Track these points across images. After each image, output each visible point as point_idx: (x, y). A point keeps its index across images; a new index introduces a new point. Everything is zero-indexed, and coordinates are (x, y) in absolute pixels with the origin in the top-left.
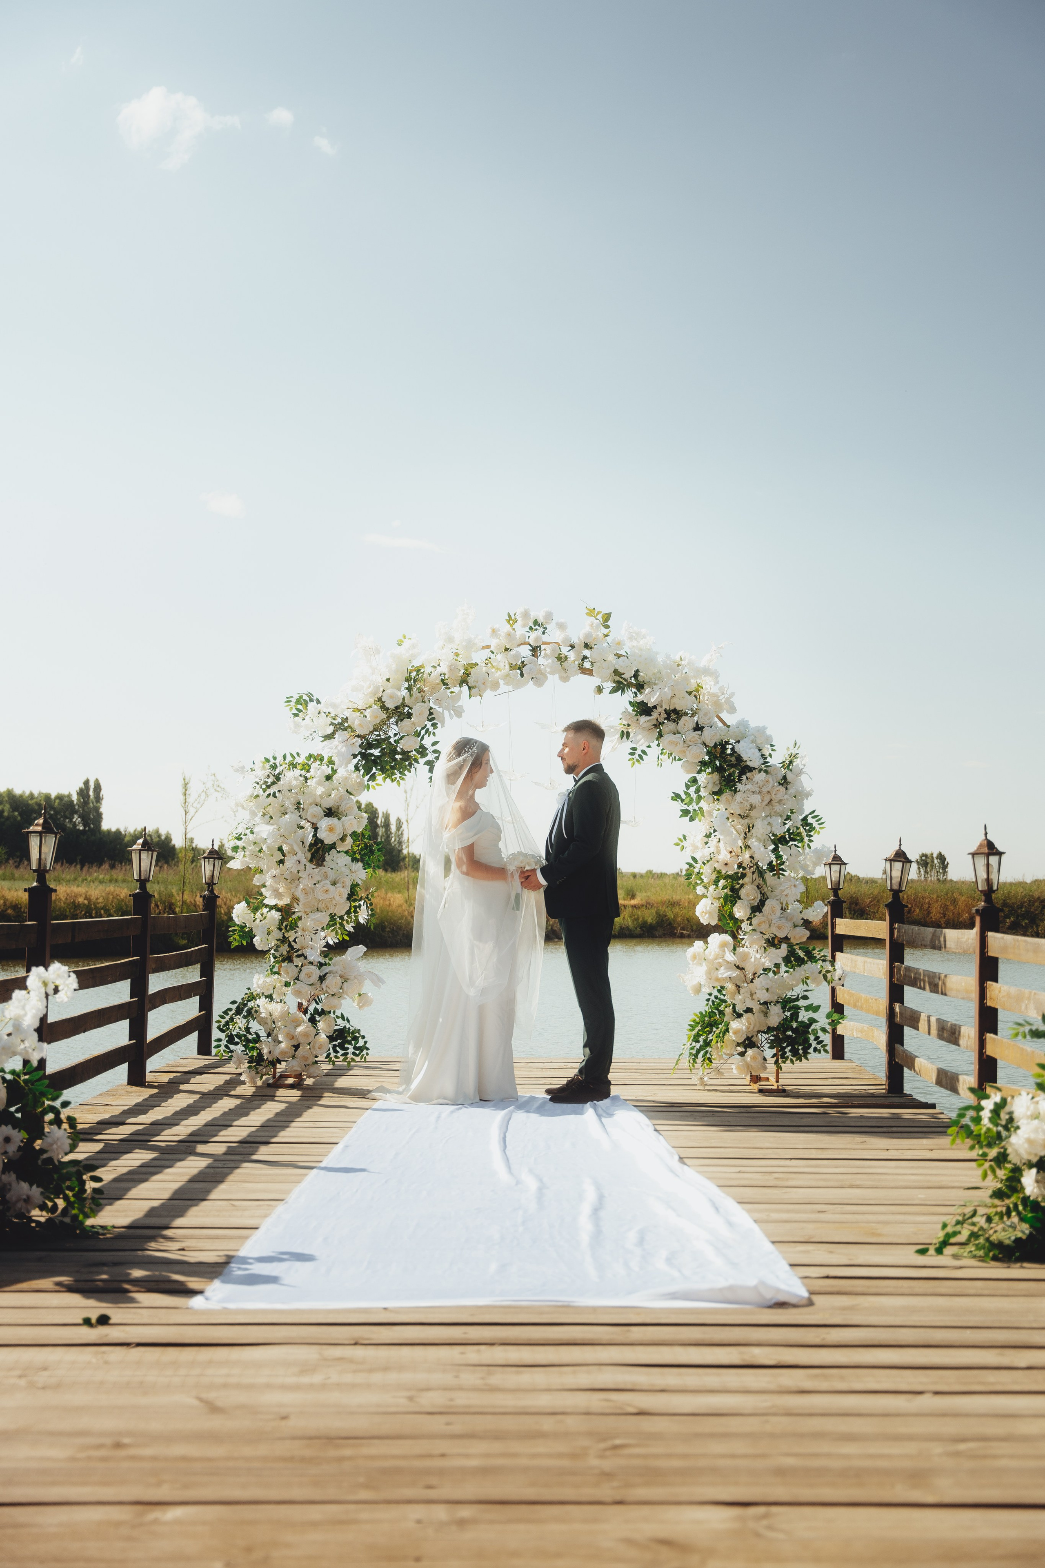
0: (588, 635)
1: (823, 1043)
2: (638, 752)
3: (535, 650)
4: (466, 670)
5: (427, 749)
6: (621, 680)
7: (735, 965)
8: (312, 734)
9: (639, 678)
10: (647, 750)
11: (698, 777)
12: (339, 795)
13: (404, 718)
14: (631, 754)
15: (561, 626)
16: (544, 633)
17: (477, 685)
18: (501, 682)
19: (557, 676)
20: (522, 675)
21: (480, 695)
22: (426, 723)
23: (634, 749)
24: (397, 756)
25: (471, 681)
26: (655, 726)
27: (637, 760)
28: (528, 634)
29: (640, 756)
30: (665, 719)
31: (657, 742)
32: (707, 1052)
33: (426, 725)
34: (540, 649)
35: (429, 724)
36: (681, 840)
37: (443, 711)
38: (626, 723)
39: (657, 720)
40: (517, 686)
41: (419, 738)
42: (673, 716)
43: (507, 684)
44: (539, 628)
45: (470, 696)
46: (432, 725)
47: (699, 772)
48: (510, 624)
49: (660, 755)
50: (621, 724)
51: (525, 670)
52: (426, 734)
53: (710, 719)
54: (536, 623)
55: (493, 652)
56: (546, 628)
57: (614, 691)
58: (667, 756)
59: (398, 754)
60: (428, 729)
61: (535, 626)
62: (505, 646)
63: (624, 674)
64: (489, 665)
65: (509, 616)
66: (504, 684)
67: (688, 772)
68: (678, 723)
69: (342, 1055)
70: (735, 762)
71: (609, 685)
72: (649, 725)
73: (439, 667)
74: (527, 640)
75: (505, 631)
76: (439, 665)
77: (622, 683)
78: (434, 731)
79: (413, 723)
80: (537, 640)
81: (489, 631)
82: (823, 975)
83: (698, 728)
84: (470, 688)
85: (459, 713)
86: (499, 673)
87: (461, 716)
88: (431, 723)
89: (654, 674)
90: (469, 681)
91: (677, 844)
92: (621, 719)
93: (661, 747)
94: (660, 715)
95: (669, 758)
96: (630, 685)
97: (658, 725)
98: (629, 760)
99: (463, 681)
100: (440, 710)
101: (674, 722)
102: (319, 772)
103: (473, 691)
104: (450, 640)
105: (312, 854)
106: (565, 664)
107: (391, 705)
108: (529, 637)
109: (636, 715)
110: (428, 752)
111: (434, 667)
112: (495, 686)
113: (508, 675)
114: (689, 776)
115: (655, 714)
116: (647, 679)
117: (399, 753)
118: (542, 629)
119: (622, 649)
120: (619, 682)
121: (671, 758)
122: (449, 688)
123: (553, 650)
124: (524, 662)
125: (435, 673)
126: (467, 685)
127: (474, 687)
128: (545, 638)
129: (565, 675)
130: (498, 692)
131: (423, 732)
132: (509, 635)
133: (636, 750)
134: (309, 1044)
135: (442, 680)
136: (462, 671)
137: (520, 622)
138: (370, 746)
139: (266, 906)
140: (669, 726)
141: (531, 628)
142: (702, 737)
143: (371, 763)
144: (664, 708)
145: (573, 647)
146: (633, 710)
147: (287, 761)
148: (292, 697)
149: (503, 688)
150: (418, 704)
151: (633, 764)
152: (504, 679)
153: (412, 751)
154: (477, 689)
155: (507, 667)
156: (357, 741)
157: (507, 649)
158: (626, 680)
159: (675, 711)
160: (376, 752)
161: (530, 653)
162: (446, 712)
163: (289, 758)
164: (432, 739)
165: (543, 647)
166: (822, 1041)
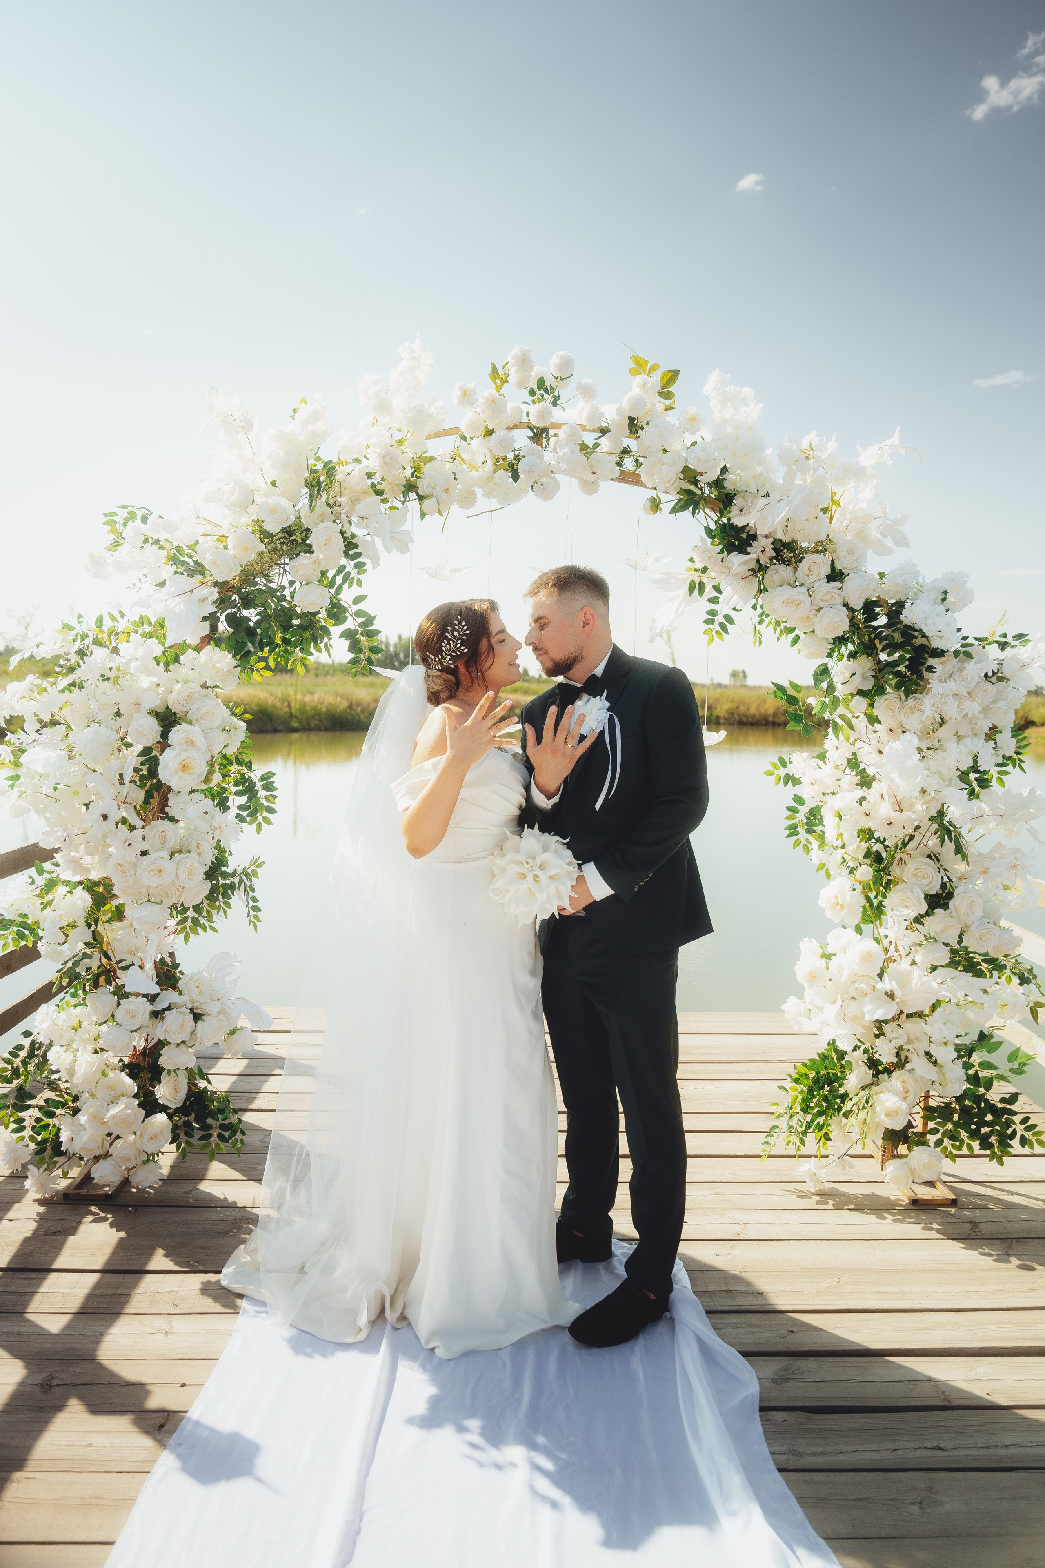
0: (637, 403)
1: (1036, 1130)
2: (720, 618)
3: (539, 435)
4: (417, 469)
5: (345, 610)
6: (692, 488)
7: (886, 993)
8: (140, 580)
9: (726, 484)
10: (733, 614)
11: (831, 663)
12: (186, 693)
13: (300, 552)
14: (707, 622)
15: (587, 391)
16: (555, 404)
17: (434, 494)
18: (479, 492)
19: (575, 482)
20: (516, 477)
21: (440, 512)
22: (344, 561)
23: (713, 613)
24: (296, 622)
25: (423, 486)
26: (752, 570)
27: (717, 632)
28: (525, 408)
29: (722, 625)
30: (771, 559)
31: (753, 601)
32: (820, 1127)
33: (344, 567)
34: (548, 434)
35: (350, 565)
36: (775, 766)
37: (373, 539)
38: (700, 566)
39: (758, 561)
40: (507, 499)
41: (333, 591)
42: (786, 554)
43: (488, 495)
44: (546, 396)
45: (423, 515)
46: (356, 566)
47: (830, 656)
48: (495, 383)
49: (757, 625)
50: (690, 569)
51: (521, 468)
52: (344, 581)
53: (857, 559)
54: (541, 383)
55: (464, 438)
56: (559, 397)
57: (679, 507)
58: (771, 627)
59: (297, 618)
60: (348, 574)
61: (539, 390)
62: (486, 427)
63: (701, 474)
64: (458, 460)
65: (494, 370)
66: (484, 495)
67: (811, 656)
68: (796, 569)
69: (200, 1139)
70: (900, 640)
71: (669, 499)
72: (744, 570)
73: (364, 460)
74: (525, 420)
75: (486, 394)
76: (365, 457)
77: (694, 494)
78: (359, 577)
79: (318, 562)
80: (542, 415)
81: (458, 393)
82: (1031, 1008)
83: (835, 576)
84: (421, 498)
85: (402, 543)
86: (475, 473)
87: (408, 550)
88: (352, 563)
89: (754, 477)
90: (420, 485)
91: (770, 774)
92: (691, 560)
93: (759, 611)
94: (762, 551)
95: (775, 630)
96: (707, 501)
97: (760, 569)
98: (704, 633)
99: (410, 487)
100: (368, 538)
101: (789, 565)
102: (141, 650)
103: (426, 502)
104: (383, 406)
105: (146, 792)
106: (592, 457)
107: (273, 527)
108: (528, 414)
109: (721, 552)
110: (347, 614)
111: (357, 460)
112: (467, 500)
113: (489, 479)
114: (816, 663)
115: (755, 550)
116: (741, 486)
117: (298, 616)
118: (549, 398)
119: (699, 430)
120: (688, 492)
121: (778, 630)
122: (385, 501)
123: (572, 436)
124: (518, 456)
125: (358, 471)
126: (418, 494)
127: (430, 496)
128: (557, 415)
129: (592, 478)
130: (474, 510)
131: (339, 579)
132: (494, 402)
133: (715, 615)
134: (135, 1133)
135: (373, 485)
136: (408, 472)
137: (512, 378)
138: (248, 603)
139: (65, 883)
140: (782, 571)
141: (532, 393)
142: (844, 593)
143: (243, 634)
144: (771, 540)
145: (604, 431)
146: (712, 544)
147: (104, 628)
148: (115, 514)
149: (483, 503)
150: (322, 525)
151: (712, 640)
152: (482, 488)
153: (319, 612)
154: (433, 500)
155: (490, 463)
156: (211, 594)
157: (489, 433)
158: (701, 489)
159: (791, 546)
160: (252, 615)
161: (529, 442)
162: (378, 542)
163: (107, 624)
164: (355, 591)
165: (552, 432)
166: (1034, 1126)
